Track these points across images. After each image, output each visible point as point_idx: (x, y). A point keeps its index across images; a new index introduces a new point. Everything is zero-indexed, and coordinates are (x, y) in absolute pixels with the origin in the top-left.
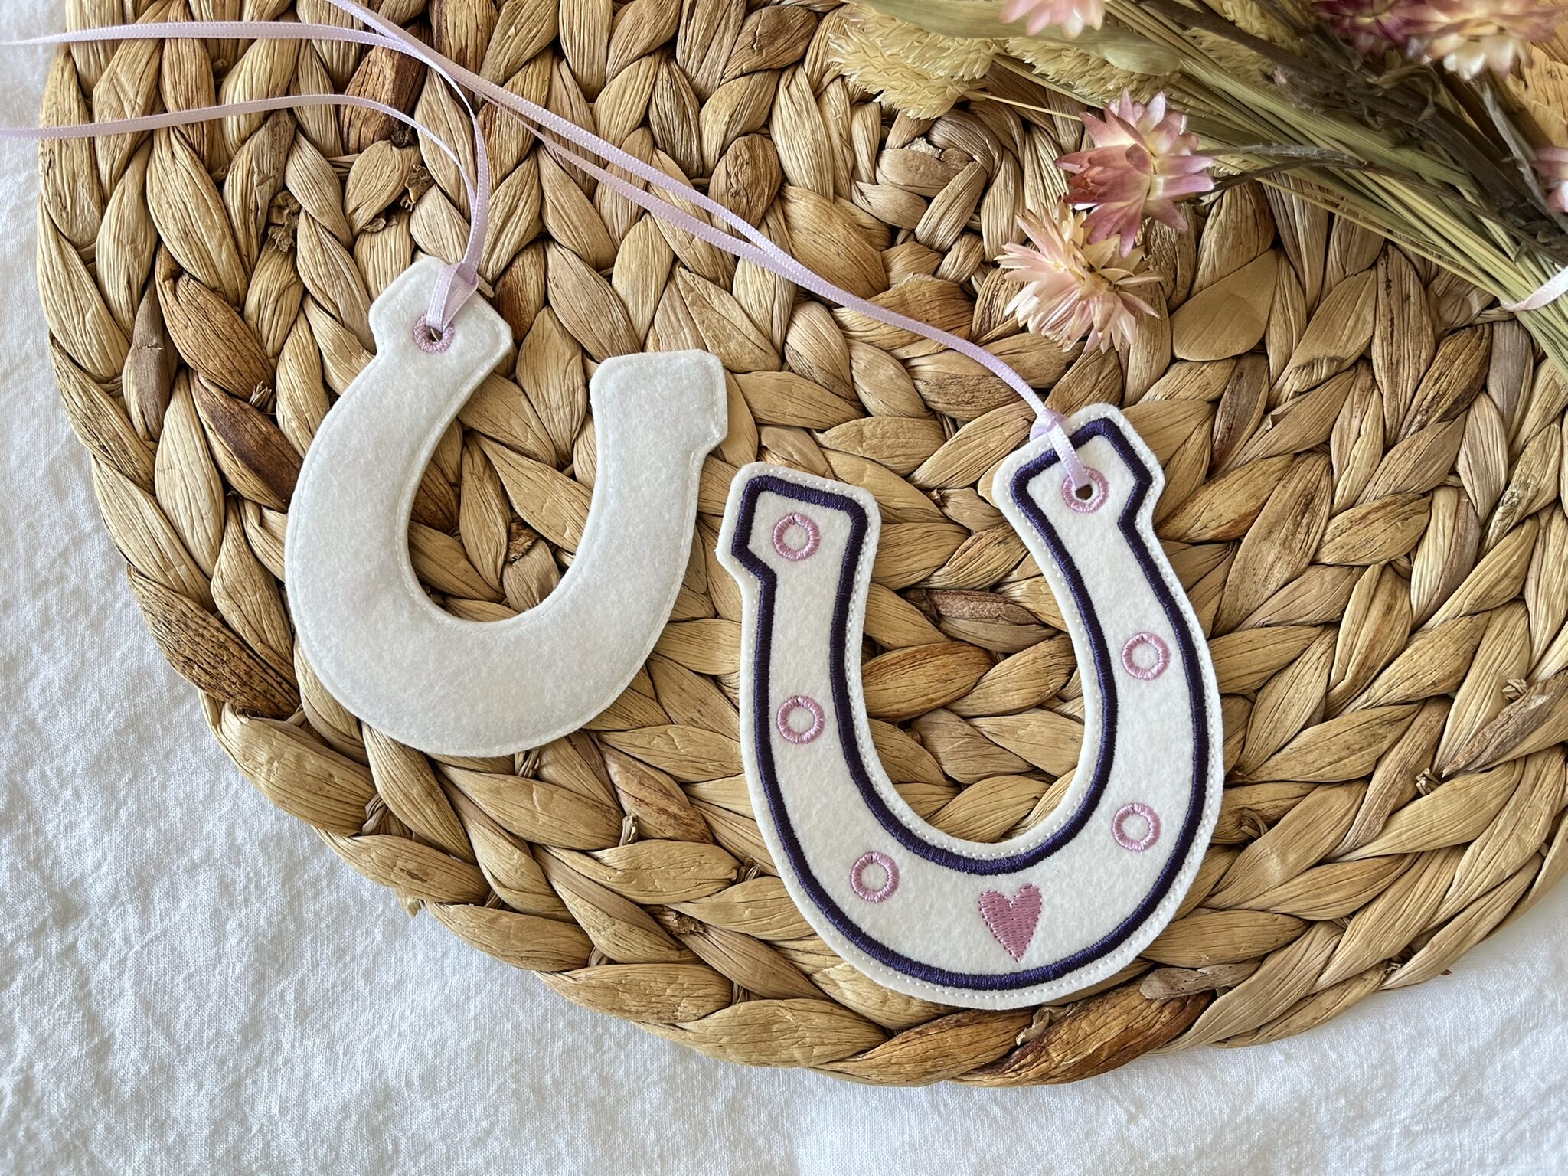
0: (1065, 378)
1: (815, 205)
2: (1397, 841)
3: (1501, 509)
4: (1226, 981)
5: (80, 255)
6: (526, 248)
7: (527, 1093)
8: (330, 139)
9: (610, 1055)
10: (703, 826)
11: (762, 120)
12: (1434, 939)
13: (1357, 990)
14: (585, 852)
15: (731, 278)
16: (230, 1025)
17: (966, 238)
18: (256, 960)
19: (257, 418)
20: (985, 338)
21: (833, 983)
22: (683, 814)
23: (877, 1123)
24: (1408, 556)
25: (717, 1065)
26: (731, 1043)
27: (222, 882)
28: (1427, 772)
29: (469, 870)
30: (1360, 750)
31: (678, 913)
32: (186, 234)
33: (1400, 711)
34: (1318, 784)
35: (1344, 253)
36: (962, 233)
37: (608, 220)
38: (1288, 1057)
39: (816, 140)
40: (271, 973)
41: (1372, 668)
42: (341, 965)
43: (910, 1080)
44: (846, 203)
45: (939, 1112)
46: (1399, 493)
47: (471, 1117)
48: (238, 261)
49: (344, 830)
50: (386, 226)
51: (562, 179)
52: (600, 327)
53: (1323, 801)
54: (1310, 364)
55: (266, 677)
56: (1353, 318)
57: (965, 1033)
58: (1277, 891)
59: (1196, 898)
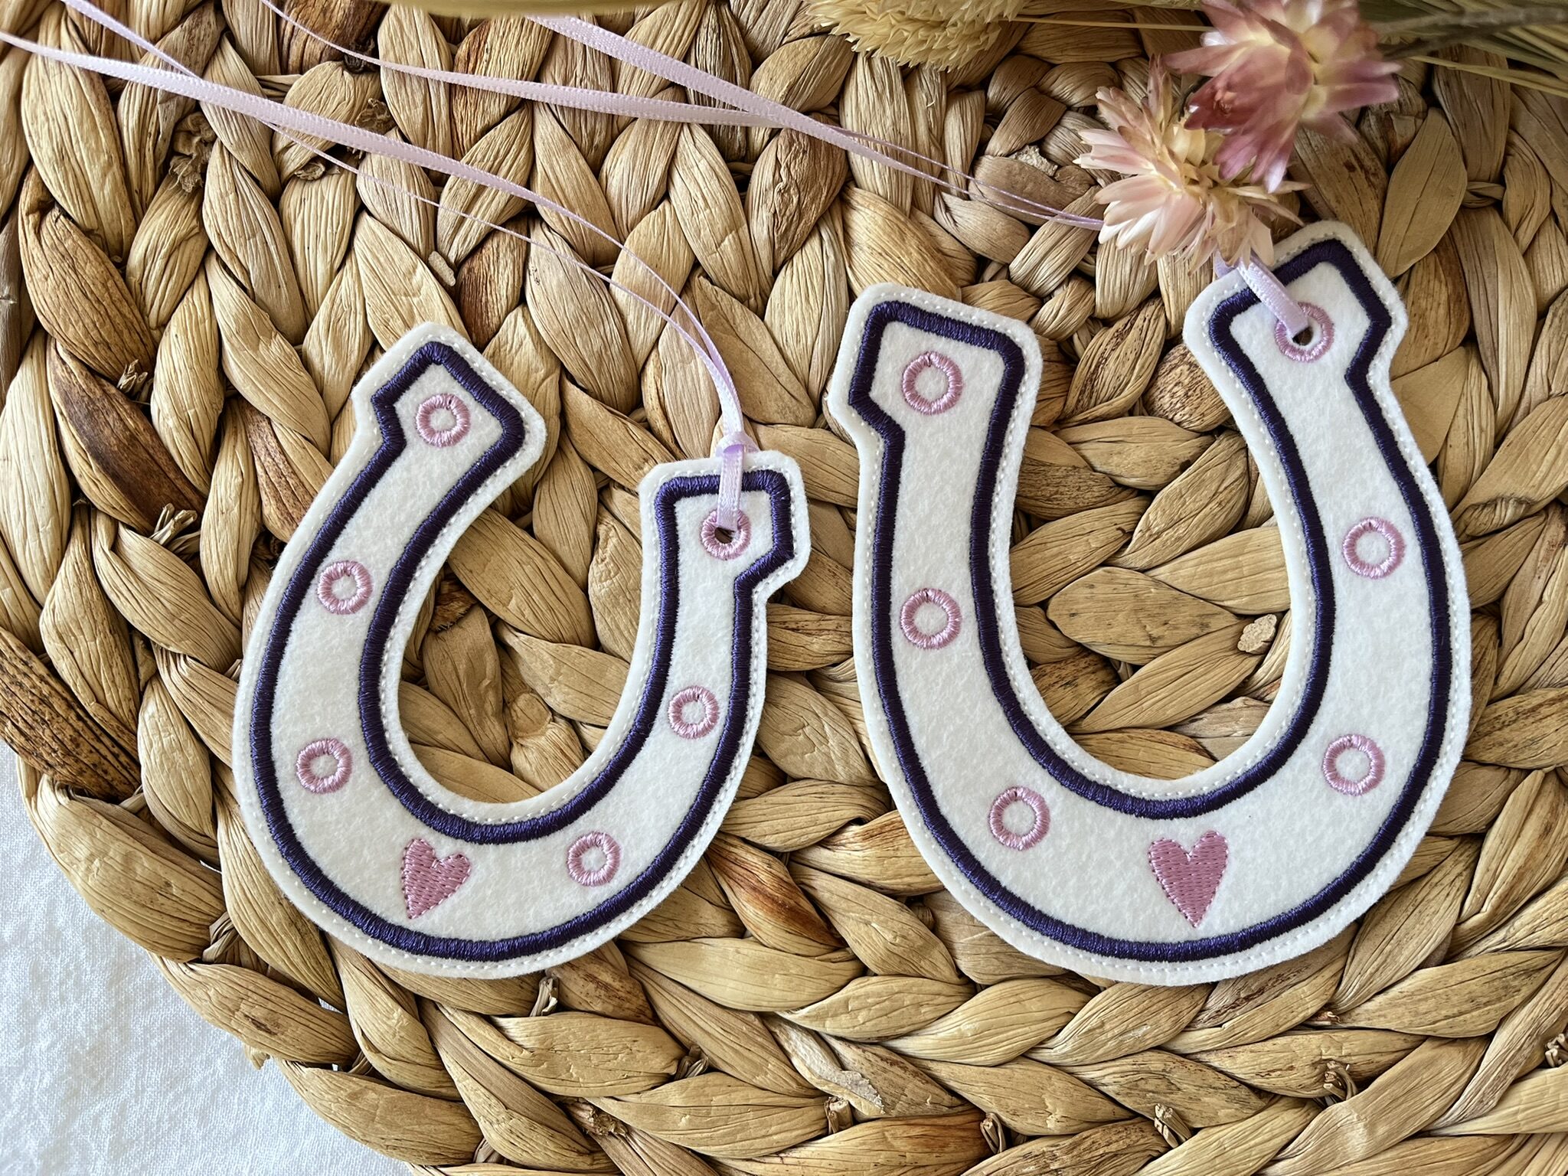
0: (1176, 483)
1: (885, 218)
2: (1512, 1120)
6: (504, 224)
8: (264, 51)
10: (640, 1001)
11: (831, 98)
14: (488, 1019)
15: (765, 298)
16: (31, 1145)
17: (1074, 285)
18: (69, 1072)
19: (124, 408)
20: (1080, 417)
22: (617, 985)
27: (34, 971)
30: (1486, 1004)
31: (596, 1109)
32: (62, 156)
33: (1541, 958)
34: (1425, 1038)
35: (1553, 366)
36: (1070, 278)
37: (615, 202)
39: (896, 132)
40: (86, 1090)
41: (1515, 902)
42: (171, 1095)
44: (925, 219)
48: (125, 197)
49: (179, 955)
50: (324, 174)
51: (562, 141)
52: (588, 342)
53: (1431, 1063)
54: (1492, 503)
55: (98, 746)
56: (1553, 451)
58: (1357, 1167)
59: (1253, 1166)
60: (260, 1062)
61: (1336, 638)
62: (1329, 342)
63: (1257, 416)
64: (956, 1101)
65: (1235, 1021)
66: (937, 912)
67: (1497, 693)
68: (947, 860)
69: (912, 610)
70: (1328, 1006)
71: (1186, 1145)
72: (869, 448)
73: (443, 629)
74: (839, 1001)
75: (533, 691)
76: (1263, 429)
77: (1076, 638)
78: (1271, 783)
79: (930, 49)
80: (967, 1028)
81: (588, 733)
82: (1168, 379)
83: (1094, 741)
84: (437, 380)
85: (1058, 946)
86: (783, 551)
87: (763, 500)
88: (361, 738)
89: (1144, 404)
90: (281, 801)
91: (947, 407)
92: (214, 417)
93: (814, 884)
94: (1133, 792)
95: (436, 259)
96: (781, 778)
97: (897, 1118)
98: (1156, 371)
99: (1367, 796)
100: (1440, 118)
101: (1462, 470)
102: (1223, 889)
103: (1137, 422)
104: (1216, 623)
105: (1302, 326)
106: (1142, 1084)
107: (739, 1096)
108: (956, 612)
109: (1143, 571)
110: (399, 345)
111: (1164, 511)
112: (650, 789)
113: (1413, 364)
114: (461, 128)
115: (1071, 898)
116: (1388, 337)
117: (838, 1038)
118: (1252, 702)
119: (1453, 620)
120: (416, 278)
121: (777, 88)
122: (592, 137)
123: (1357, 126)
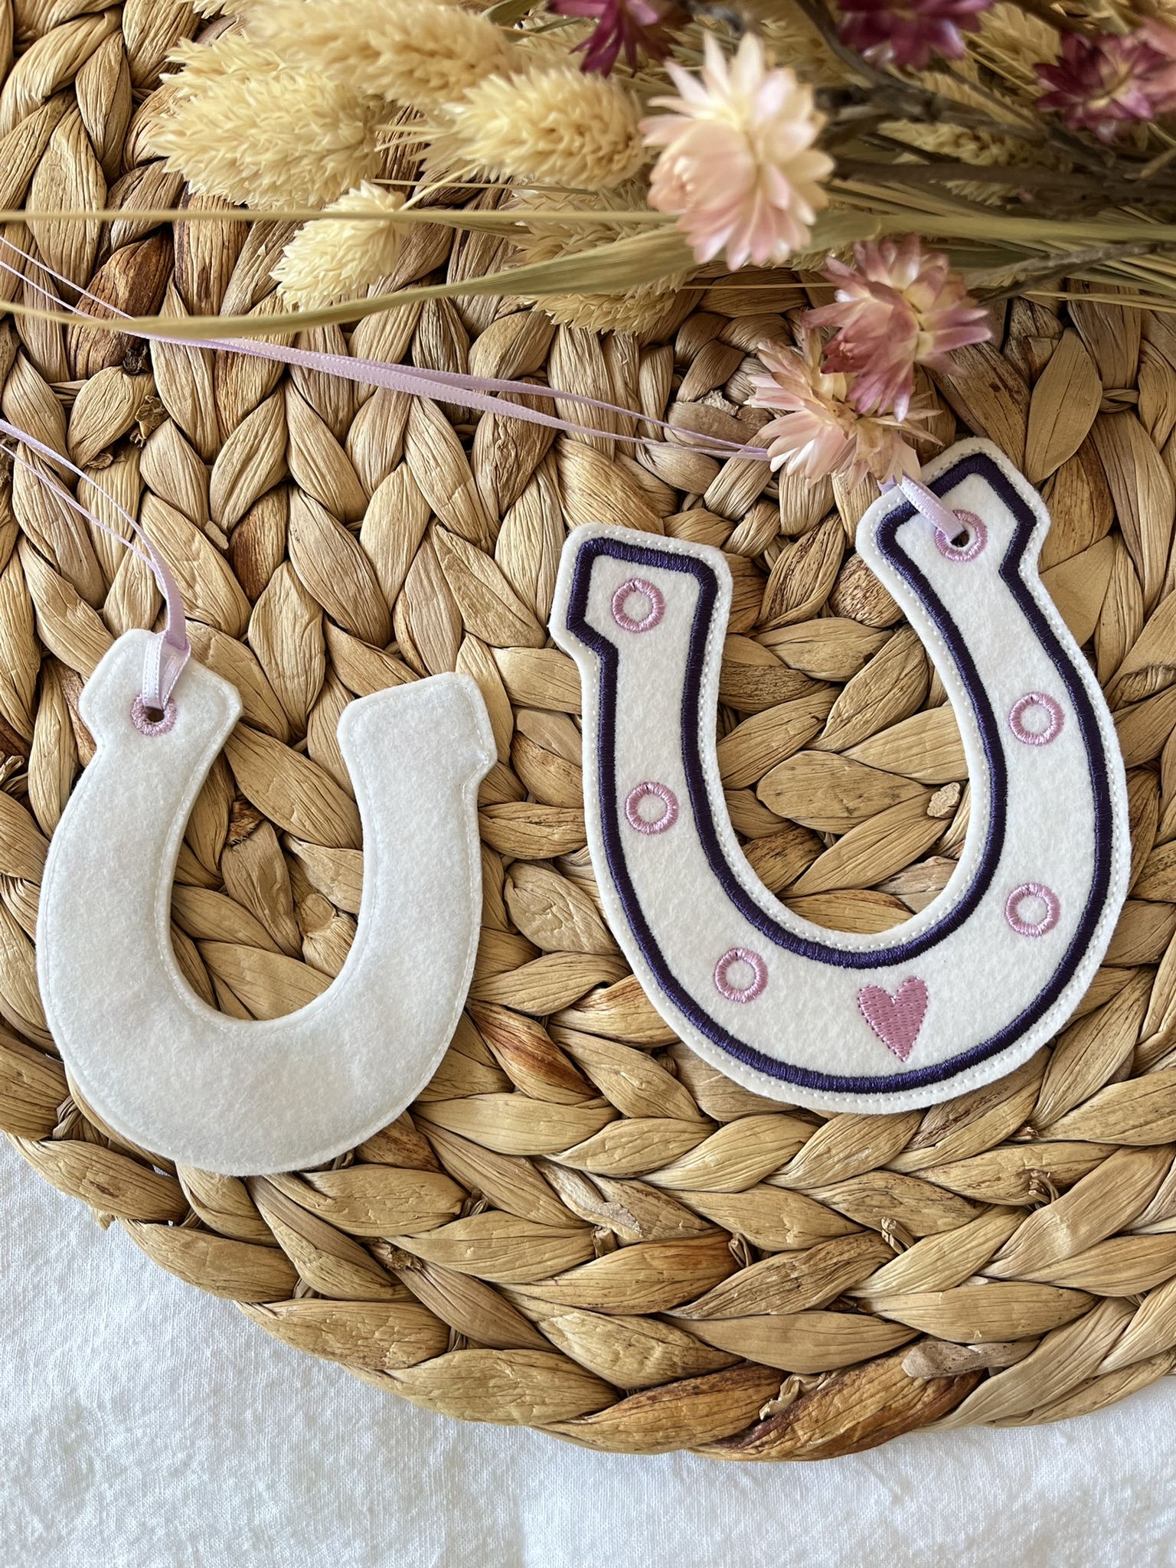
0: (861, 673)
1: (592, 464)
4: (1000, 1361)
6: (267, 494)
7: (226, 1429)
8: (54, 361)
9: (318, 1391)
10: (426, 1152)
11: (539, 362)
13: (1143, 1376)
14: (297, 1175)
15: (494, 541)
17: (761, 507)
20: (774, 622)
21: (562, 1334)
22: (405, 1139)
26: (443, 1397)
29: (168, 1186)
30: (1169, 1114)
31: (393, 1246)
34: (1120, 1147)
36: (757, 502)
37: (359, 466)
38: (1070, 1439)
39: (597, 388)
43: (637, 1449)
44: (628, 461)
49: (33, 1134)
50: (113, 463)
51: (310, 418)
52: (344, 588)
53: (1125, 1167)
54: (1144, 672)
57: (703, 1402)
58: (1065, 1265)
59: (972, 1266)
60: (106, 1222)
61: (1009, 800)
62: (983, 543)
63: (924, 612)
64: (706, 1225)
65: (947, 1141)
66: (679, 1061)
67: (1159, 839)
68: (681, 1015)
69: (635, 802)
70: (1027, 1123)
71: (910, 1251)
72: (587, 666)
73: (237, 844)
74: (596, 1142)
75: (318, 891)
76: (931, 623)
77: (784, 814)
78: (961, 931)
79: (614, 320)
80: (711, 1159)
82: (848, 584)
83: (805, 903)
85: (784, 1085)
89: (830, 607)
91: (652, 625)
92: (33, 675)
93: (569, 1041)
94: (840, 946)
95: (211, 527)
96: (535, 953)
97: (654, 1241)
98: (838, 577)
99: (1045, 937)
100: (1074, 337)
101: (1116, 644)
102: (926, 1027)
103: (823, 623)
104: (905, 794)
105: (958, 531)
106: (868, 1201)
107: (515, 1230)
108: (674, 802)
109: (838, 752)
111: (852, 699)
113: (1064, 555)
114: (225, 415)
115: (792, 1042)
116: (1035, 534)
117: (600, 1175)
118: (943, 860)
119: (1111, 777)
120: (195, 545)
121: (491, 359)
122: (336, 412)
123: (1002, 351)
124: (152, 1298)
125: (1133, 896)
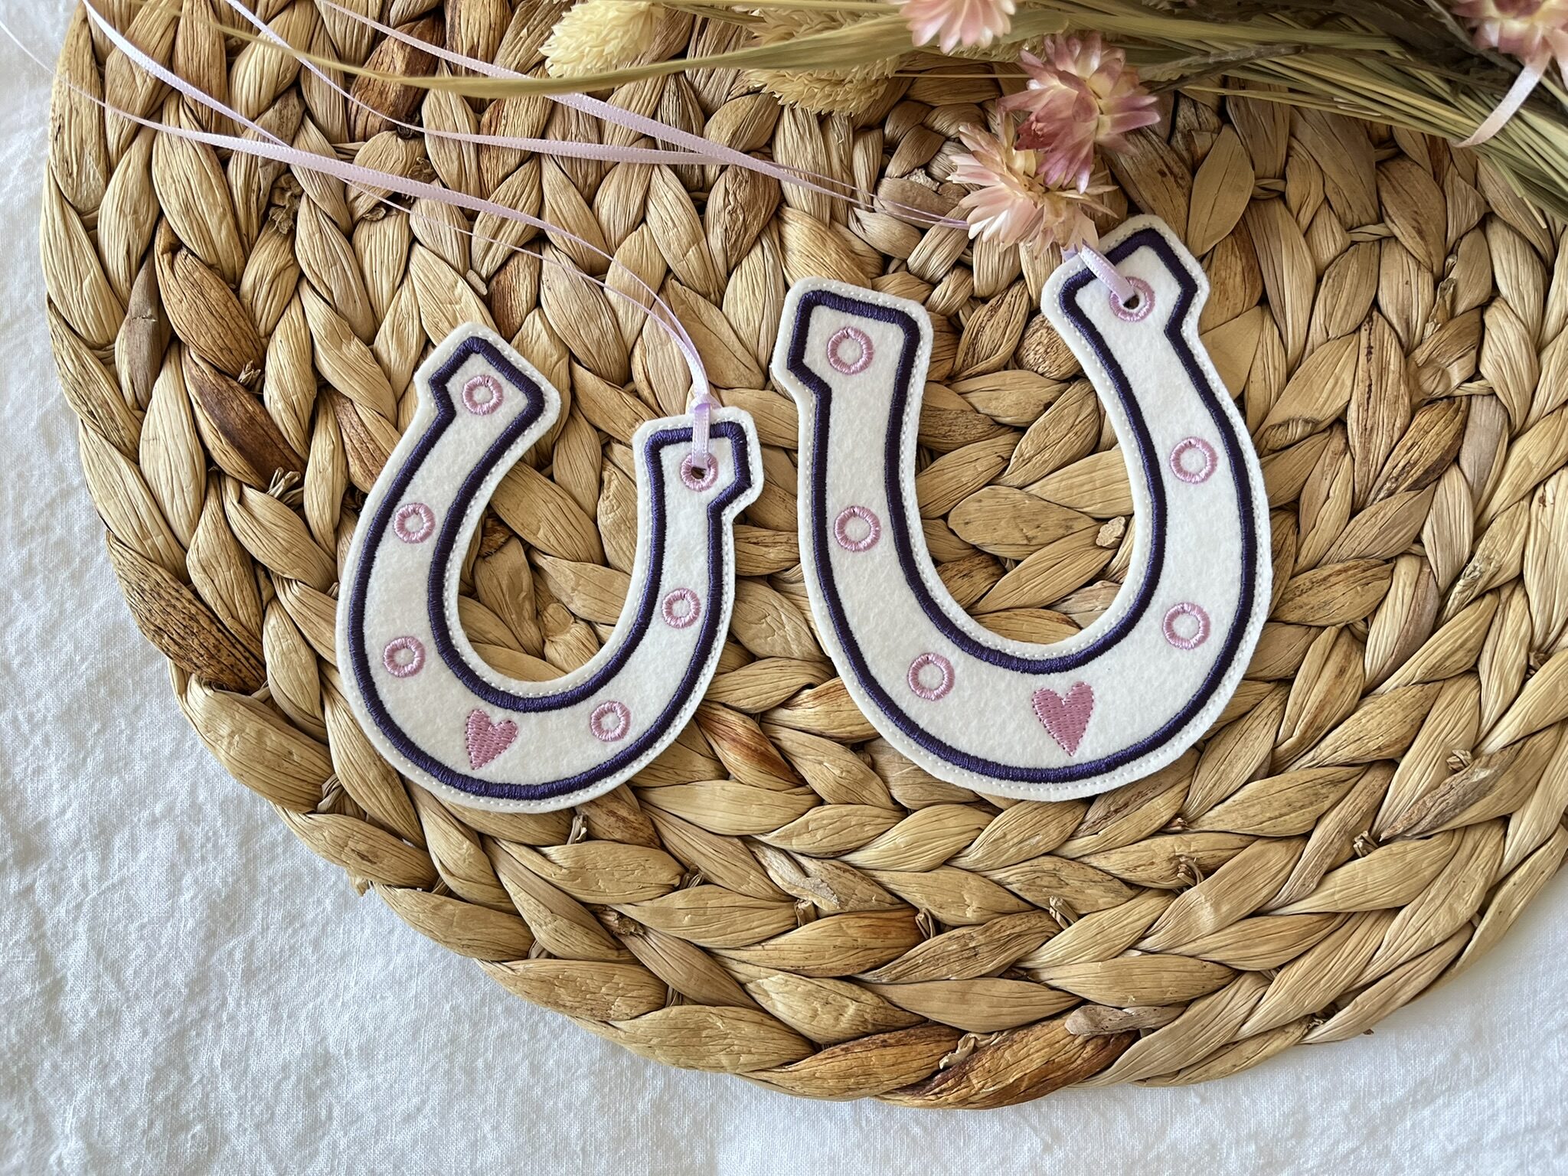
0: (1041, 419)
1: (810, 229)
2: (1330, 900)
3: (1461, 582)
4: (1151, 1022)
5: (83, 223)
6: (522, 247)
7: (459, 1075)
8: (337, 125)
9: (543, 1044)
10: (649, 830)
11: (766, 139)
12: (1358, 999)
13: (1278, 1043)
14: (534, 848)
15: (722, 293)
17: (957, 272)
19: (244, 397)
20: (966, 373)
21: (766, 994)
22: (632, 818)
23: (799, 1134)
24: (1365, 620)
25: (647, 1064)
26: (661, 1045)
28: (1365, 834)
29: (419, 856)
30: (1302, 807)
31: (619, 914)
32: (187, 209)
33: (1344, 772)
34: (1258, 837)
35: (1328, 316)
36: (954, 267)
37: (605, 226)
38: (1203, 1100)
39: (816, 163)
41: (1320, 728)
42: (290, 931)
43: (832, 1095)
44: (842, 229)
45: (861, 1128)
46: (1362, 558)
47: (403, 1092)
48: (237, 239)
49: (300, 807)
50: (386, 215)
51: (563, 182)
52: (589, 332)
53: (1261, 855)
54: (1286, 423)
55: (234, 651)
56: (1332, 381)
57: (890, 1054)
58: (1208, 940)
59: (1128, 940)
60: (363, 889)
61: (1168, 531)
62: (1152, 306)
63: (1099, 364)
64: (895, 900)
65: (1108, 829)
66: (875, 754)
67: (1297, 569)
68: (878, 710)
69: (843, 523)
70: (1178, 815)
71: (1075, 926)
72: (804, 402)
73: (489, 554)
74: (801, 824)
75: (559, 601)
76: (1105, 374)
77: (971, 541)
78: (1124, 642)
79: (835, 101)
80: (901, 841)
81: (602, 630)
82: (1032, 340)
83: (988, 618)
84: (477, 365)
85: (966, 773)
86: (744, 481)
87: (726, 444)
88: (431, 636)
89: (1016, 361)
90: (373, 684)
91: (862, 368)
92: (311, 400)
93: (779, 736)
94: (1018, 654)
95: (472, 276)
96: (751, 658)
97: (850, 912)
98: (1023, 335)
99: (1197, 650)
100: (1232, 132)
101: (1262, 399)
102: (1091, 726)
103: (1009, 374)
104: (1077, 526)
105: (1130, 295)
106: (1038, 881)
107: (728, 901)
108: (877, 523)
109: (1021, 488)
110: (447, 341)
111: (1033, 441)
112: (651, 667)
113: (1218, 320)
114: (487, 176)
115: (974, 736)
116: (1196, 300)
117: (802, 855)
118: (1108, 584)
119: (1256, 512)
120: (458, 291)
121: (723, 134)
122: (585, 177)
123: (1169, 142)
124: (398, 960)
125: (1273, 619)
